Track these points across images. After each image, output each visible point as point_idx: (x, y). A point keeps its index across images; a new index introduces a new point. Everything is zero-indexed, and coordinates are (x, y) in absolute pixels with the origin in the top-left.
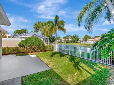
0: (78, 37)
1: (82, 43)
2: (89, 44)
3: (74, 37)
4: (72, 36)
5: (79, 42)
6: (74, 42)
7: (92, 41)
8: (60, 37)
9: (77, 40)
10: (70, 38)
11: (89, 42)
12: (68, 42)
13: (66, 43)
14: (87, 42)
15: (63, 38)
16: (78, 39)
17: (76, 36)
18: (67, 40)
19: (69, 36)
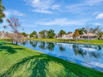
0: (54, 32)
1: (57, 38)
2: (65, 40)
3: (49, 32)
4: (47, 31)
5: (55, 37)
6: (50, 37)
7: (66, 36)
8: (36, 32)
9: (53, 36)
10: (46, 33)
11: (64, 37)
12: (44, 37)
13: (41, 38)
14: (62, 37)
15: (39, 33)
16: (54, 34)
17: (51, 32)
18: (42, 35)
19: (45, 31)
